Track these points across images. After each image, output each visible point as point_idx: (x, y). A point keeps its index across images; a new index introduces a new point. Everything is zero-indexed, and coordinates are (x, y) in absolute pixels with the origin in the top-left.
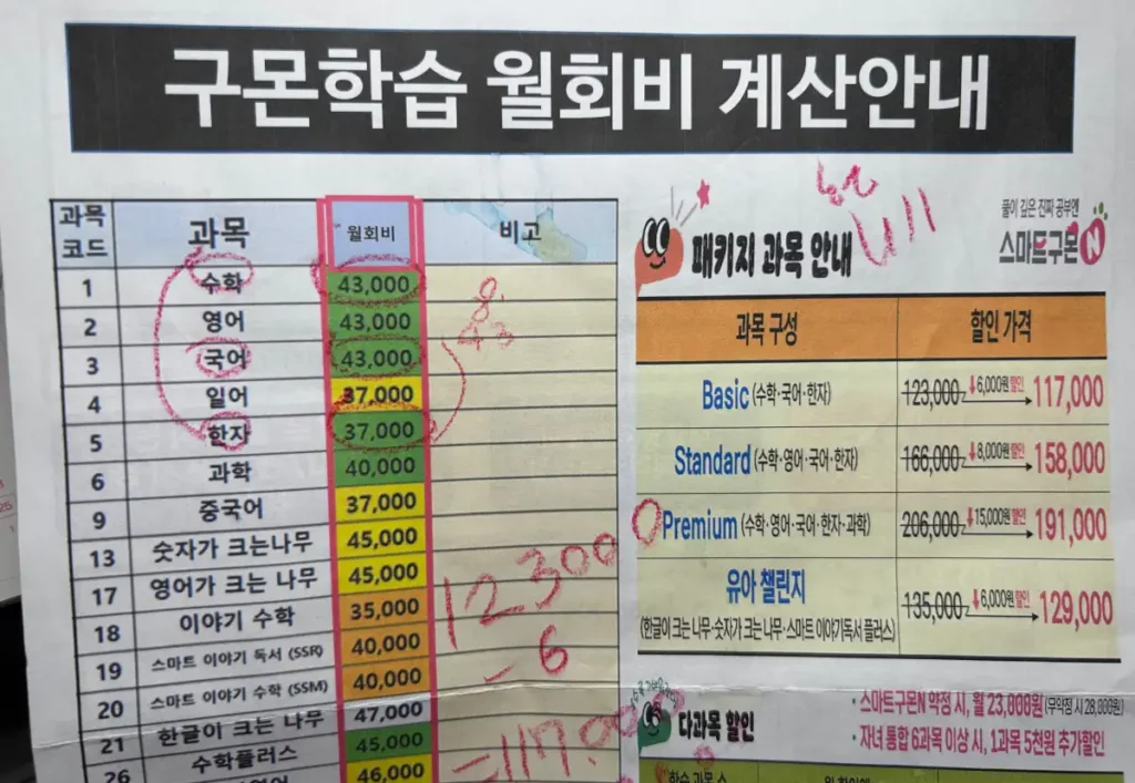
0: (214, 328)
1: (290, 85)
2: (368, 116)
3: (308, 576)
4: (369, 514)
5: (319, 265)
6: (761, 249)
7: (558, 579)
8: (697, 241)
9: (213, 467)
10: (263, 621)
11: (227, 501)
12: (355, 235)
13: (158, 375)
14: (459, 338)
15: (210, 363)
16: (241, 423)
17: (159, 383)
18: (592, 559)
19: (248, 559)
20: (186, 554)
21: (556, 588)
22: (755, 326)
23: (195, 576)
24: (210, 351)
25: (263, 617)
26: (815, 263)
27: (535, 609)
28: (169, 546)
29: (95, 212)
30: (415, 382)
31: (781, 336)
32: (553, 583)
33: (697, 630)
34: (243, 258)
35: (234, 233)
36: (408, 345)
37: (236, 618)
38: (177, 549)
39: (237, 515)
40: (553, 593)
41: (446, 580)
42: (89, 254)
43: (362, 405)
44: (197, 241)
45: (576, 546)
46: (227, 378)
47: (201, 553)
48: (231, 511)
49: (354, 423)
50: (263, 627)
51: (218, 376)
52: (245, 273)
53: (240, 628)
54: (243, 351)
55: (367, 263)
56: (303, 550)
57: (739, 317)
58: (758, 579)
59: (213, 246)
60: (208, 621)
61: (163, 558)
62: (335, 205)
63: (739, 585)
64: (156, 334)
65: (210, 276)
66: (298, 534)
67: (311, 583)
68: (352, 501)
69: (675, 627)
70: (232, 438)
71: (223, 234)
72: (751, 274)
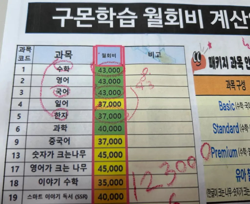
0: (60, 82)
1: (87, 16)
2: (109, 24)
3: (84, 167)
4: (105, 146)
5: (93, 64)
6: (230, 61)
7: (175, 174)
8: (210, 58)
9: (55, 126)
10: (67, 183)
11: (58, 138)
12: (104, 56)
13: (41, 96)
14: (136, 86)
15: (57, 93)
16: (65, 112)
17: (41, 98)
18: (187, 166)
19: (64, 159)
20: (43, 156)
21: (175, 178)
22: (232, 84)
23: (45, 164)
24: (58, 89)
25: (67, 181)
26: (247, 66)
27: (167, 186)
28: (38, 153)
29: (29, 49)
30: (122, 100)
31: (241, 87)
32: (173, 176)
33: (227, 193)
34: (70, 62)
35: (68, 55)
36: (120, 89)
37: (58, 181)
38: (40, 154)
39: (61, 143)
40: (174, 180)
41: (133, 173)
42: (25, 60)
43: (105, 107)
44: (57, 57)
45: (181, 161)
46: (62, 97)
47: (48, 156)
48: (59, 142)
49: (102, 113)
50: (67, 185)
51: (59, 97)
52: (70, 66)
53: (59, 185)
54: (68, 89)
55: (107, 64)
56: (83, 157)
57: (227, 81)
58: (247, 172)
59: (62, 58)
60: (48, 181)
61: (36, 157)
62: (98, 48)
63: (240, 175)
64: (41, 83)
65: (60, 67)
66: (81, 151)
67: (85, 170)
68: (100, 140)
69: (219, 192)
70: (62, 117)
71: (65, 55)
72: (228, 68)
